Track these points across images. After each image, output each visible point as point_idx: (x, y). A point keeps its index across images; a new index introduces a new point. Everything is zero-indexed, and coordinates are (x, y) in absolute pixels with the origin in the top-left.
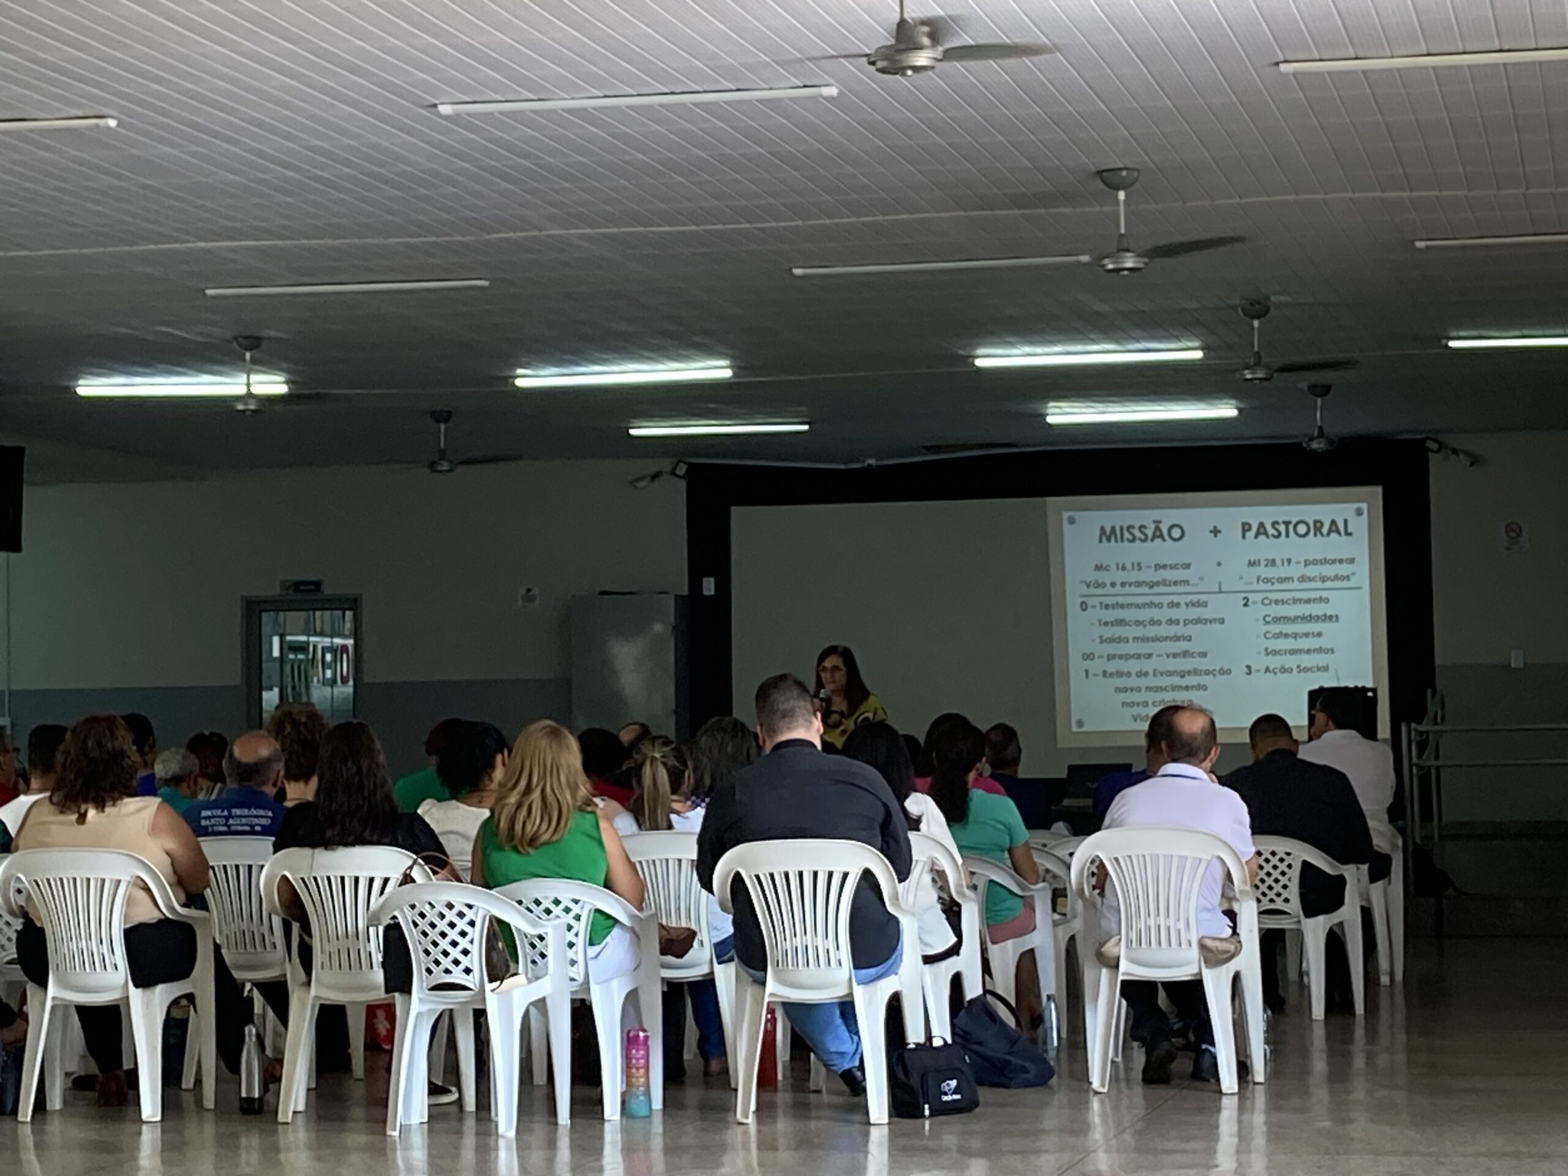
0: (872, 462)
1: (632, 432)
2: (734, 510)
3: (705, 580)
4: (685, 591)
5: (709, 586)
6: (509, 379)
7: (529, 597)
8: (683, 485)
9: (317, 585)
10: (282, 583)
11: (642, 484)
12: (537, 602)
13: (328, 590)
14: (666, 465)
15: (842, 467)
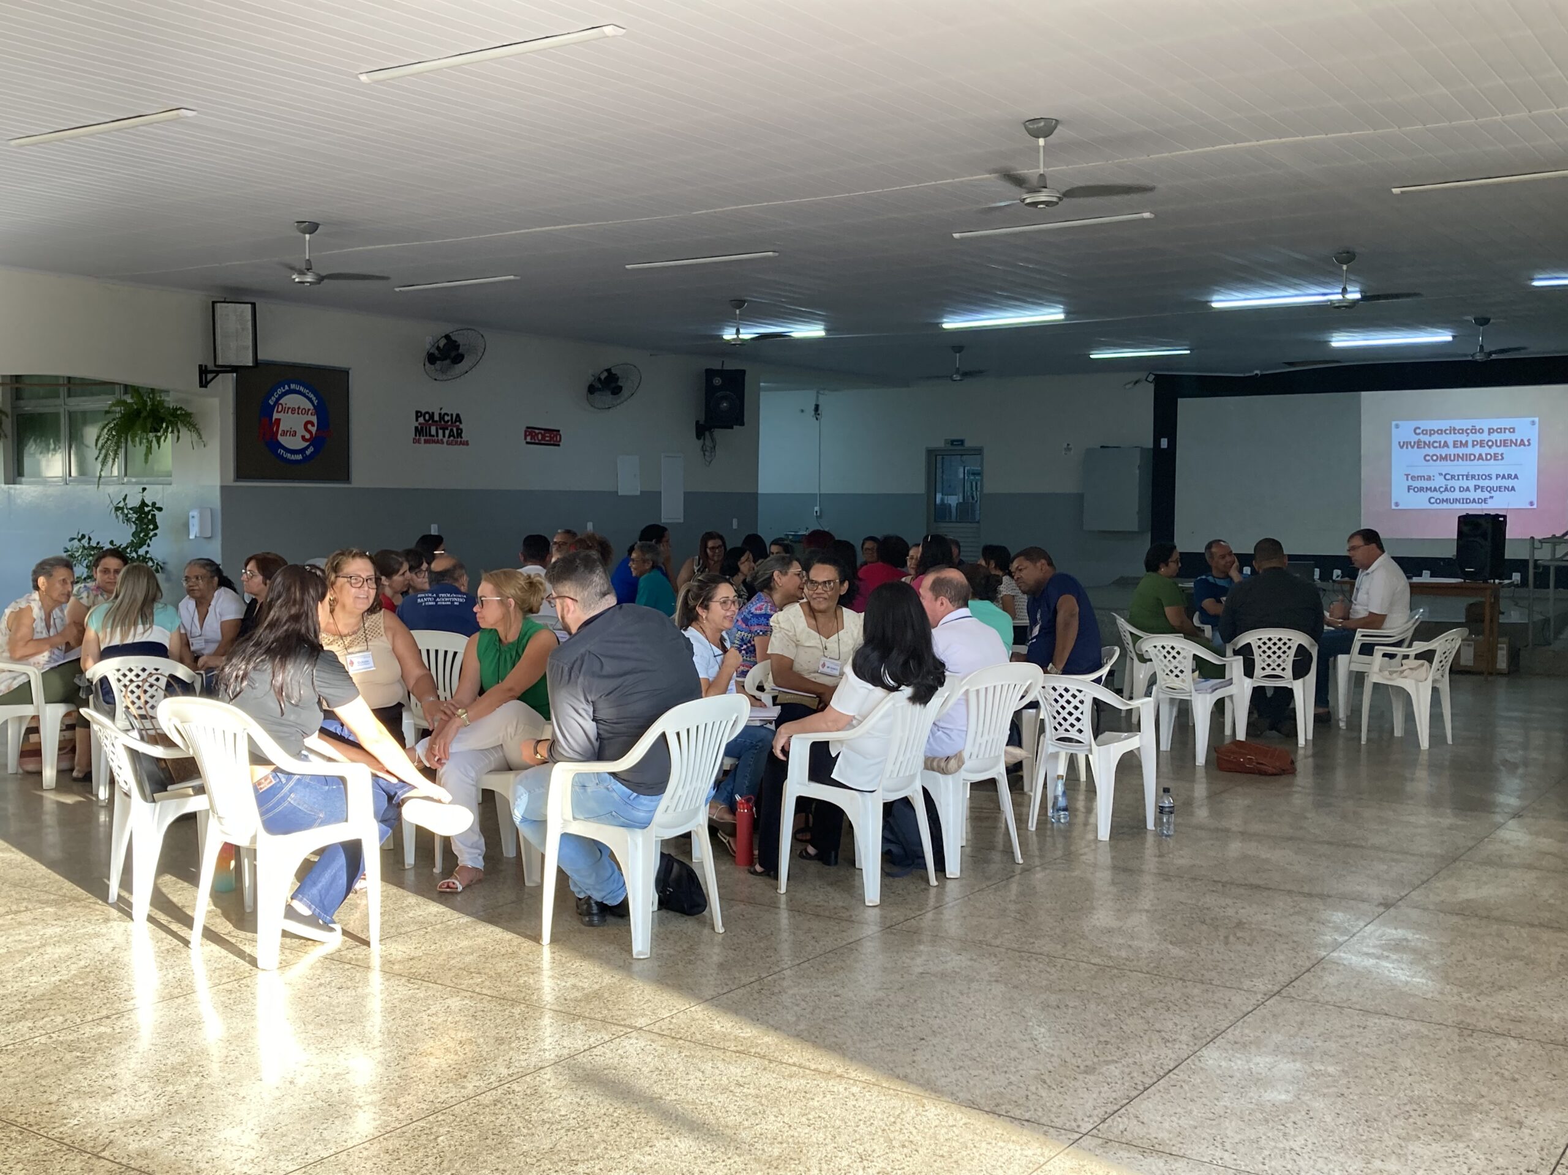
0: (1258, 372)
1: (1092, 356)
2: (1179, 400)
3: (1162, 440)
4: (1151, 446)
5: (1164, 443)
6: (938, 325)
7: (1068, 449)
8: (1152, 386)
9: (962, 442)
10: (946, 440)
11: (1128, 387)
12: (1072, 452)
13: (967, 444)
14: (1142, 375)
15: (1242, 375)
